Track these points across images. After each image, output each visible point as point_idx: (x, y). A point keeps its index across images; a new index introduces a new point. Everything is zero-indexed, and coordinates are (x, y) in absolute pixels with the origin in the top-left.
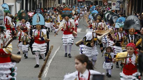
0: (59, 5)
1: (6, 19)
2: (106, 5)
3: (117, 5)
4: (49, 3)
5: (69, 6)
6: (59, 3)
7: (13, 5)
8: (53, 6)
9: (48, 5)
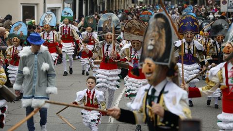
0: (133, 5)
1: (68, 27)
2: (211, 4)
3: (229, 3)
4: (117, 3)
5: (149, 6)
6: (133, 2)
7: (59, 8)
8: (122, 8)
9: (114, 5)
